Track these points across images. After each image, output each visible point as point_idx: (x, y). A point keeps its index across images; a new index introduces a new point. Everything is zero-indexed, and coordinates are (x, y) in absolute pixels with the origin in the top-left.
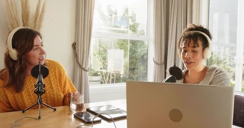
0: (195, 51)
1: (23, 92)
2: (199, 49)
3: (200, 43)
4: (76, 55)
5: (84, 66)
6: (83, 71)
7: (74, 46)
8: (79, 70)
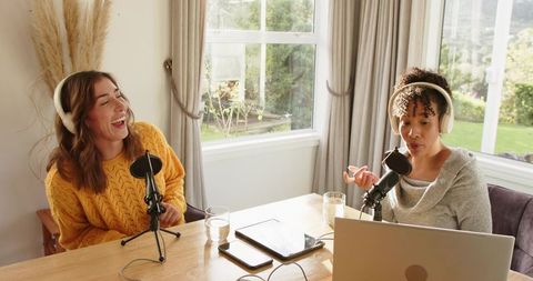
0: (425, 123)
1: (108, 191)
2: (433, 119)
3: (434, 106)
4: (172, 86)
5: (190, 110)
6: (190, 120)
7: (169, 66)
8: (180, 116)
